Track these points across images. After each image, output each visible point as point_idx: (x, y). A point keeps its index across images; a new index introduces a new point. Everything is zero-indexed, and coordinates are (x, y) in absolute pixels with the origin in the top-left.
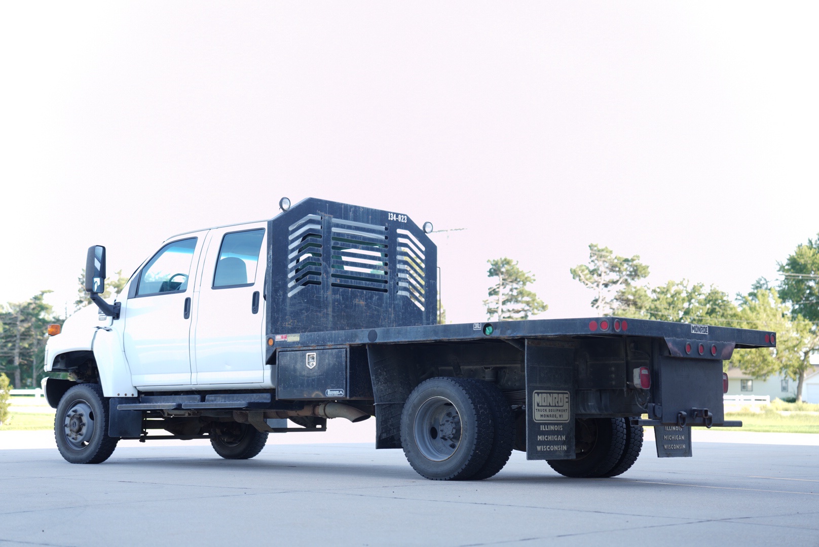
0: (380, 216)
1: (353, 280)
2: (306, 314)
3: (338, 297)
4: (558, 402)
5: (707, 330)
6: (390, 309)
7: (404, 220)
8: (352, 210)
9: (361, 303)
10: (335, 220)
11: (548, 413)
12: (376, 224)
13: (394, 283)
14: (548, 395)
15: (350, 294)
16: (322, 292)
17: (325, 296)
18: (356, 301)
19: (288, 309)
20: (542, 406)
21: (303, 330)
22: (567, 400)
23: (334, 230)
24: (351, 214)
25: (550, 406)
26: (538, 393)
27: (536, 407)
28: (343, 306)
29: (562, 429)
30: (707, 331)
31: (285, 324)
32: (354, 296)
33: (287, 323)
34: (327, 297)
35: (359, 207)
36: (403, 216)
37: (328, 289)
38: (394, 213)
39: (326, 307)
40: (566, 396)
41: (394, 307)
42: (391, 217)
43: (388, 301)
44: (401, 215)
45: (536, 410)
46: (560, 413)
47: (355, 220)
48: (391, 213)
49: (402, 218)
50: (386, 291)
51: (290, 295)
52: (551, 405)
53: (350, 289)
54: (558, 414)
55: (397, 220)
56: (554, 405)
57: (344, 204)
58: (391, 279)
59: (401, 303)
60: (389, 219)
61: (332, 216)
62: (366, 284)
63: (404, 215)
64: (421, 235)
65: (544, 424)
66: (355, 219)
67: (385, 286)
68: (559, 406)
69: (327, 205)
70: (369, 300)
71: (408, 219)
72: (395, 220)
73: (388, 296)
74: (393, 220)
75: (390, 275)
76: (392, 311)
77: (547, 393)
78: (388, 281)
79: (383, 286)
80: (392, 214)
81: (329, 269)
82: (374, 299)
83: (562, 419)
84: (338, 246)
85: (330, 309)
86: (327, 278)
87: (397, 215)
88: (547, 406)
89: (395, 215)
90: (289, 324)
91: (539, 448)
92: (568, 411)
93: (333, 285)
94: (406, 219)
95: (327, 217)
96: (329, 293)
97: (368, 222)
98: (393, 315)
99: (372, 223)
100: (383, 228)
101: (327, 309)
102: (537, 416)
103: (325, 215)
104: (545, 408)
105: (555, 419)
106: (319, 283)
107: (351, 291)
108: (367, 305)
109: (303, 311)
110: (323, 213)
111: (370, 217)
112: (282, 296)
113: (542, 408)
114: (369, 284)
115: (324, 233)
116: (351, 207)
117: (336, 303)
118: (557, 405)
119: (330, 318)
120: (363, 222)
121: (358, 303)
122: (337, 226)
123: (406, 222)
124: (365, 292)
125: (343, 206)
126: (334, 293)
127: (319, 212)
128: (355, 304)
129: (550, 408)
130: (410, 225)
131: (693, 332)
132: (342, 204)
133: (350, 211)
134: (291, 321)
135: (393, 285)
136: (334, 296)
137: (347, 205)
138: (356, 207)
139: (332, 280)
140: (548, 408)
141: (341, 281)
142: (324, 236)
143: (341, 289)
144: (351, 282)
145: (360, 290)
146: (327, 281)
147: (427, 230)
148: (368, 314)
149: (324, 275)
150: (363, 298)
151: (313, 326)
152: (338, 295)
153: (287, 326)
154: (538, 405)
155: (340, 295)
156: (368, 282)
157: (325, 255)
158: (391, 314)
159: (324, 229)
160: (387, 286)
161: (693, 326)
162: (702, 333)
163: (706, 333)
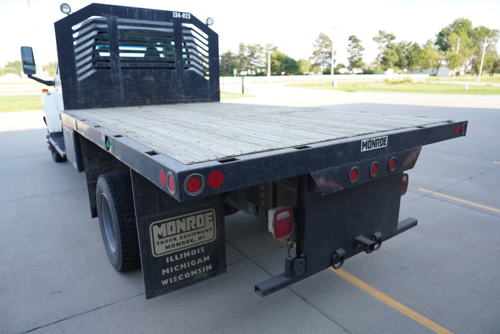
0: (167, 15)
2: (98, 92)
3: (128, 76)
4: (195, 225)
5: (386, 141)
6: (178, 81)
7: (188, 16)
8: (137, 11)
9: (150, 79)
10: (119, 20)
11: (179, 241)
12: (161, 20)
13: (181, 63)
14: (178, 221)
15: (139, 74)
16: (112, 74)
17: (116, 77)
18: (146, 78)
19: (79, 89)
20: (167, 236)
21: (97, 104)
22: (211, 218)
23: (120, 27)
24: (136, 14)
25: (182, 232)
26: (159, 225)
27: (156, 239)
28: (134, 83)
29: (203, 251)
30: (386, 143)
31: (78, 101)
32: (145, 75)
33: (79, 100)
34: (117, 78)
35: (144, 9)
36: (186, 14)
37: (118, 71)
38: (178, 12)
39: (118, 85)
40: (211, 214)
41: (182, 79)
42: (175, 15)
43: (176, 75)
44: (185, 13)
45: (156, 245)
46: (199, 235)
48: (175, 12)
49: (185, 16)
50: (174, 68)
51: (80, 79)
52: (184, 230)
53: (139, 70)
54: (196, 238)
55: (182, 18)
56: (189, 229)
57: (129, 7)
58: (178, 59)
59: (188, 76)
60: (174, 17)
61: (116, 17)
62: (154, 65)
63: (188, 13)
64: (204, 28)
65: (173, 255)
66: (140, 18)
67: (172, 65)
68: (197, 229)
69: (112, 8)
70: (158, 76)
71: (192, 16)
73: (176, 72)
74: (178, 17)
75: (177, 57)
76: (180, 82)
77: (175, 220)
78: (175, 61)
79: (170, 65)
80: (176, 13)
81: (117, 57)
82: (163, 75)
83: (203, 240)
84: (125, 39)
85: (121, 87)
86: (116, 64)
87: (181, 13)
88: (177, 234)
89: (179, 14)
90: (81, 101)
91: (165, 282)
92: (212, 230)
93: (122, 68)
95: (112, 17)
96: (119, 74)
97: (152, 20)
98: (181, 85)
99: (157, 20)
100: (171, 24)
101: (118, 86)
102: (159, 250)
103: (110, 16)
104: (172, 237)
105: (192, 243)
106: (109, 68)
107: (141, 72)
108: (156, 80)
109: (95, 90)
110: (107, 15)
111: (155, 16)
112: (72, 81)
113: (168, 238)
115: (110, 30)
116: (136, 9)
117: (127, 81)
118: (194, 227)
119: (122, 92)
120: (148, 19)
121: (148, 79)
122: (123, 24)
123: (189, 18)
124: (153, 71)
125: (127, 9)
126: (124, 73)
127: (103, 14)
128: (145, 80)
129: (183, 235)
130: (194, 20)
131: (365, 150)
132: (126, 7)
133: (135, 12)
134: (84, 98)
136: (124, 76)
137: (132, 8)
138: (140, 9)
139: (121, 65)
140: (178, 237)
141: (130, 65)
142: (110, 33)
143: (130, 71)
144: (140, 65)
145: (148, 70)
146: (117, 66)
147: (209, 23)
148: (158, 86)
149: (113, 61)
150: (152, 76)
151: (106, 100)
154: (160, 237)
155: (130, 75)
156: (156, 64)
157: (112, 47)
158: (179, 84)
159: (109, 26)
160: (175, 65)
161: (365, 141)
162: (378, 147)
163: (383, 146)
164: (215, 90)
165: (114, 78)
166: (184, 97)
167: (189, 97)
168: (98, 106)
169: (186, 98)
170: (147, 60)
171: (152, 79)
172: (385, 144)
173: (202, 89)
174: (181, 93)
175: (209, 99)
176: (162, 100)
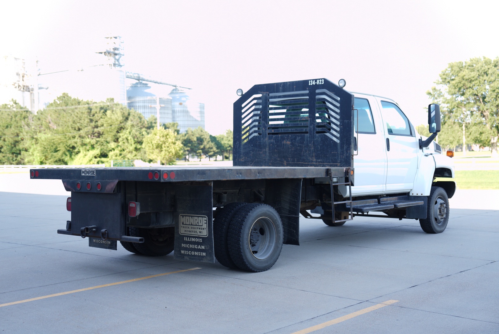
0: (303, 84)
1: (282, 129)
2: (252, 153)
3: (272, 141)
5: (94, 173)
6: (310, 145)
7: (322, 82)
8: (281, 85)
9: (288, 143)
10: (270, 95)
12: (299, 90)
13: (313, 127)
15: (280, 138)
16: (262, 139)
17: (264, 141)
18: (284, 142)
19: (242, 151)
21: (251, 162)
23: (270, 100)
24: (281, 88)
28: (276, 146)
31: (240, 160)
32: (283, 139)
34: (265, 142)
35: (287, 83)
36: (320, 80)
37: (266, 137)
38: (313, 80)
39: (265, 147)
41: (314, 143)
42: (311, 83)
43: (309, 139)
44: (319, 79)
47: (284, 91)
48: (310, 80)
49: (320, 82)
50: (307, 133)
51: (243, 143)
53: (280, 135)
55: (316, 84)
57: (276, 83)
58: (311, 124)
59: (320, 139)
60: (310, 84)
61: (268, 93)
62: (291, 130)
63: (321, 79)
64: (338, 91)
67: (306, 130)
69: (265, 86)
70: (294, 141)
71: (325, 80)
72: (314, 84)
73: (309, 136)
74: (313, 84)
75: (310, 122)
76: (312, 146)
78: (309, 126)
79: (304, 130)
80: (312, 81)
81: (266, 125)
82: (297, 139)
85: (267, 149)
86: (265, 131)
87: (316, 80)
89: (314, 81)
90: (242, 160)
93: (269, 134)
94: (323, 82)
96: (267, 139)
97: (293, 91)
98: (312, 148)
99: (296, 90)
100: (307, 92)
101: (265, 149)
103: (264, 93)
106: (261, 134)
107: (281, 136)
108: (292, 144)
109: (251, 152)
110: (262, 92)
111: (295, 87)
112: (238, 144)
114: (294, 130)
115: (263, 104)
116: (281, 83)
117: (271, 145)
119: (268, 154)
120: (289, 91)
121: (286, 143)
122: (272, 98)
123: (323, 83)
124: (290, 136)
125: (275, 85)
126: (270, 138)
127: (260, 92)
128: (284, 144)
130: (328, 85)
131: (83, 175)
132: (274, 84)
133: (280, 86)
134: (244, 158)
135: (312, 128)
136: (269, 141)
137: (278, 83)
138: (284, 83)
139: (268, 131)
141: (274, 131)
142: (263, 106)
143: (274, 136)
144: (281, 130)
145: (287, 135)
146: (265, 132)
147: (341, 85)
148: (293, 149)
149: (263, 129)
150: (289, 140)
151: (257, 160)
152: (272, 140)
153: (241, 160)
155: (273, 140)
156: (293, 129)
157: (264, 117)
158: (311, 148)
159: (263, 101)
160: (308, 129)
161: (83, 170)
162: (90, 175)
163: (93, 175)
164: (345, 155)
165: (263, 142)
166: (315, 160)
167: (319, 160)
168: (252, 165)
169: (316, 162)
170: (287, 126)
171: (289, 143)
172: (94, 174)
173: (332, 153)
174: (312, 156)
175: (339, 164)
176: (295, 162)
